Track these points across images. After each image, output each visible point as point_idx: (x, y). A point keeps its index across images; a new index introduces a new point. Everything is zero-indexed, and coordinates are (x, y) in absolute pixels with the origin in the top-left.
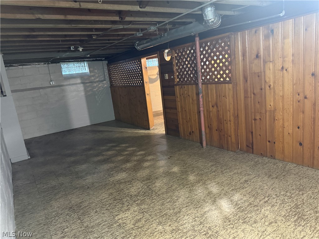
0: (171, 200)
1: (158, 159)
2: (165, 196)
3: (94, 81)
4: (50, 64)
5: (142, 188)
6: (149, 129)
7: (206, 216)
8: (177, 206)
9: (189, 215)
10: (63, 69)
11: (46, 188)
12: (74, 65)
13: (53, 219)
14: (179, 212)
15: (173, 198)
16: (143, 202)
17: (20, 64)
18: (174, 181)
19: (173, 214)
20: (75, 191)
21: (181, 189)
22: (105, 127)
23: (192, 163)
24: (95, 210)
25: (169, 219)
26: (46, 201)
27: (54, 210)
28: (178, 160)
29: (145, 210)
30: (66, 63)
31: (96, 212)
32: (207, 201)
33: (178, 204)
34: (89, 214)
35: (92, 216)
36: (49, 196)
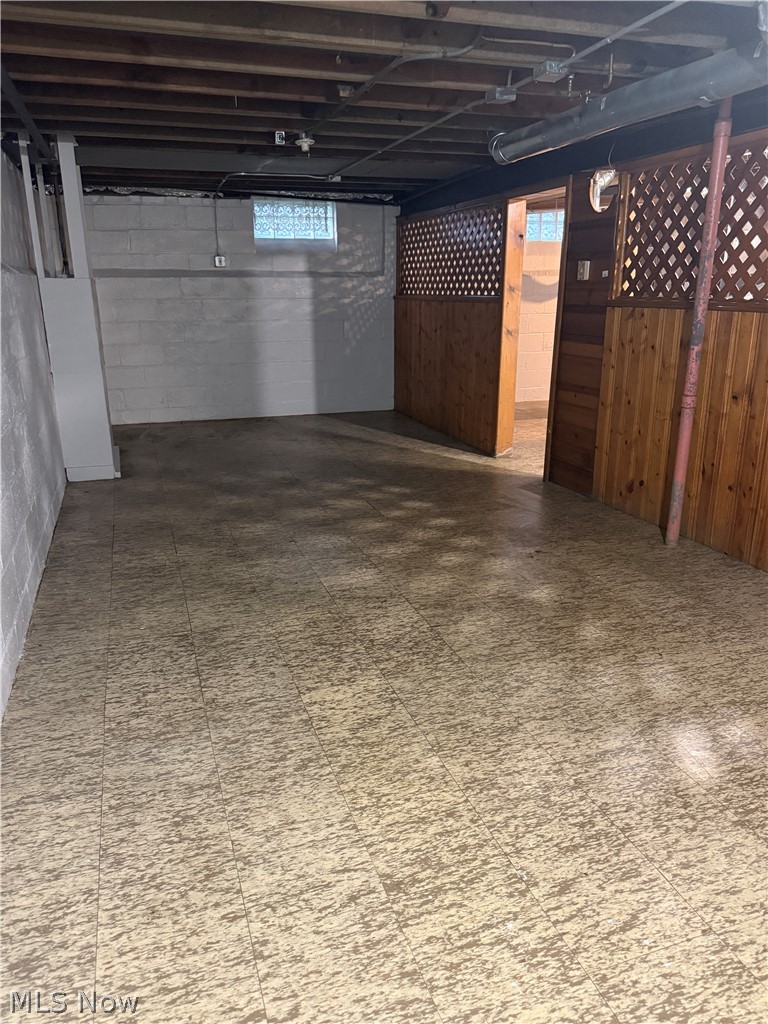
0: (497, 685)
1: (492, 551)
2: (479, 667)
3: (348, 271)
4: (220, 197)
5: (412, 626)
6: (491, 453)
7: (602, 766)
8: (509, 709)
9: (545, 746)
10: (258, 221)
11: (136, 567)
12: (293, 211)
13: (126, 657)
14: (513, 730)
15: (505, 681)
16: (402, 669)
17: (134, 189)
18: (524, 630)
19: (489, 731)
20: (215, 591)
21: (544, 659)
22: (355, 426)
23: (608, 585)
24: (250, 660)
25: (470, 743)
26: (123, 604)
27: (137, 632)
28: (560, 566)
29: (401, 696)
30: (270, 200)
31: (252, 666)
32: (622, 717)
33: (517, 705)
34: (231, 667)
35: (237, 674)
36: (137, 592)
